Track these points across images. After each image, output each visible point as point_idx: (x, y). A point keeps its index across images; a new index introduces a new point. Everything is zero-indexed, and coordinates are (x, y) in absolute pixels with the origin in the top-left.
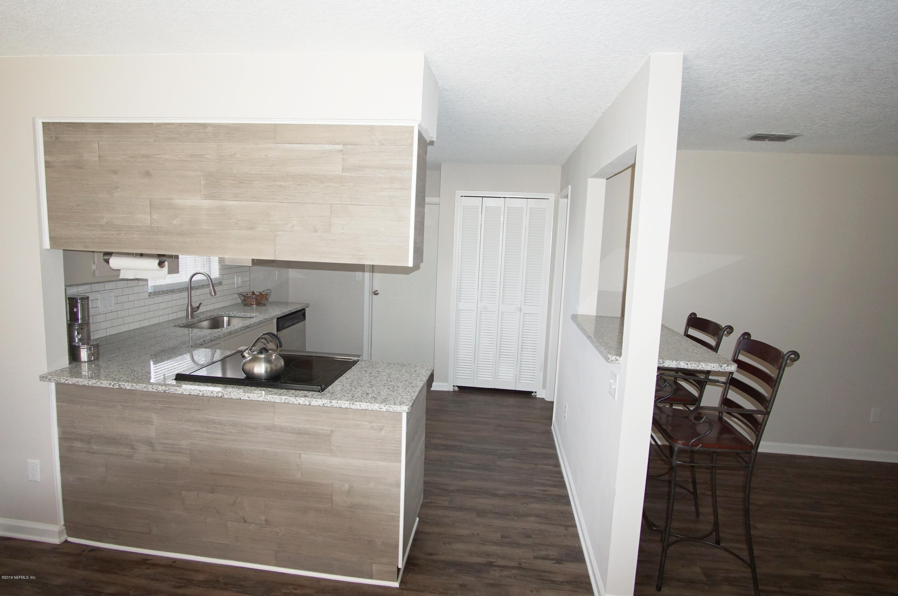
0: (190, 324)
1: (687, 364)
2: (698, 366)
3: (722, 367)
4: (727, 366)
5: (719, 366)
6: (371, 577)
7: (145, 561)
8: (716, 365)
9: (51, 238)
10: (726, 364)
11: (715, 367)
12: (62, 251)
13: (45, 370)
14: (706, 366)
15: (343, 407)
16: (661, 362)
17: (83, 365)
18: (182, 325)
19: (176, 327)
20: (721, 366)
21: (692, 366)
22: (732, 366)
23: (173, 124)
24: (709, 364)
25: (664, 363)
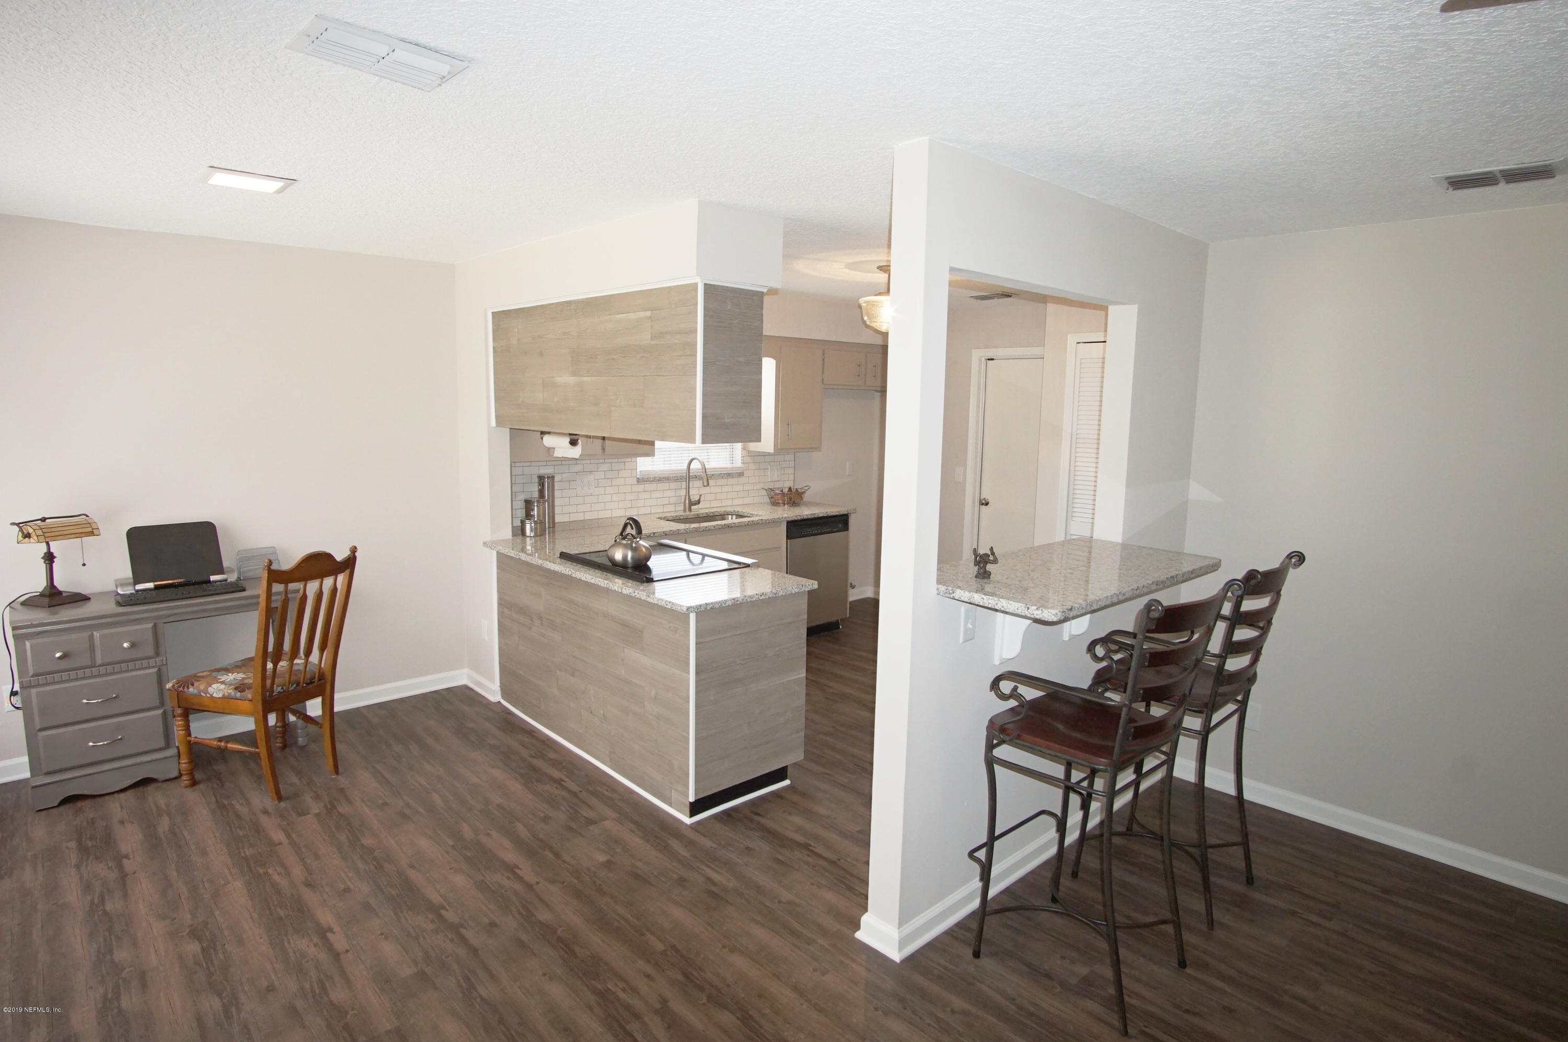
0: (682, 518)
1: (983, 598)
2: (997, 604)
3: (1029, 611)
4: (1037, 609)
5: (1025, 607)
6: (670, 805)
7: (532, 732)
8: (1021, 606)
9: (497, 417)
10: (1036, 605)
11: (1020, 609)
12: (509, 429)
13: (488, 538)
14: (1007, 606)
15: (643, 599)
16: (951, 592)
17: (528, 539)
18: (671, 518)
19: (661, 519)
20: (1028, 608)
21: (989, 603)
22: (1043, 610)
23: (553, 304)
24: (1011, 602)
25: (953, 593)
